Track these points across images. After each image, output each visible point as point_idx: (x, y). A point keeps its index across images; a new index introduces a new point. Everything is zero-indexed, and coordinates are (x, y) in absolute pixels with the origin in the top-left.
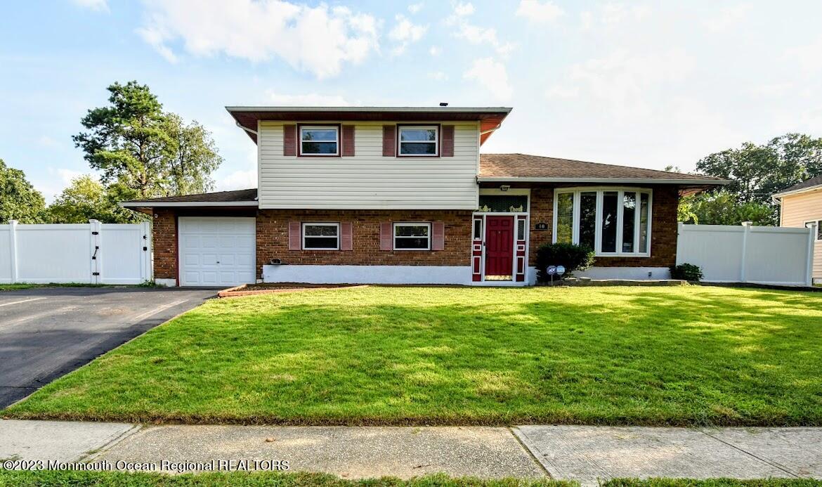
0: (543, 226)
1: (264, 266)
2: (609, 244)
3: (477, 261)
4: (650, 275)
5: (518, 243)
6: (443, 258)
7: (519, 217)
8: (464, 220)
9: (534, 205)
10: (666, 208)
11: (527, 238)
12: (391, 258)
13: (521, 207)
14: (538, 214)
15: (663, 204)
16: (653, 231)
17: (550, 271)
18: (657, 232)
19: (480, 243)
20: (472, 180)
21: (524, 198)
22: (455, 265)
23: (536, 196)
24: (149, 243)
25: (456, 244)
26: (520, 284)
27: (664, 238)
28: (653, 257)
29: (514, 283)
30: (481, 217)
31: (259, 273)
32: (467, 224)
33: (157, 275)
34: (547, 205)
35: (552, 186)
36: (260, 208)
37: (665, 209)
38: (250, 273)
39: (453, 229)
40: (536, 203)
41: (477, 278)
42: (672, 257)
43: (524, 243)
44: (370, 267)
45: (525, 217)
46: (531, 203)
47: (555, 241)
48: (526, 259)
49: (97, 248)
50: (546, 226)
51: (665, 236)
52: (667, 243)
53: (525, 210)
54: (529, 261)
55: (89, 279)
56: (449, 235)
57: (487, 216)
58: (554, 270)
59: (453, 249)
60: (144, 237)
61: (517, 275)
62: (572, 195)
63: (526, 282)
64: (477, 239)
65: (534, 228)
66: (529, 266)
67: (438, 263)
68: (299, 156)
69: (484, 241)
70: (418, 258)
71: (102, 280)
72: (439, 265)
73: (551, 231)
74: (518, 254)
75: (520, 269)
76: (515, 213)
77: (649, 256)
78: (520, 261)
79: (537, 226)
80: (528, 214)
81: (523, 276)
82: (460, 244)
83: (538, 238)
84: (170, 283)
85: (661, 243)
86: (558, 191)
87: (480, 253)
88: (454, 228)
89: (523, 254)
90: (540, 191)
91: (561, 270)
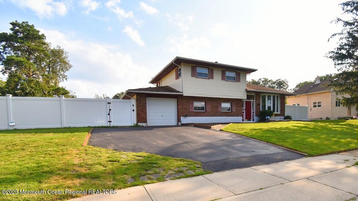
0: (258, 105)
1: (181, 117)
2: (274, 110)
3: (243, 115)
4: (280, 119)
5: (252, 109)
6: (235, 114)
8: (240, 102)
11: (254, 108)
12: (221, 114)
13: (253, 99)
14: (257, 101)
15: (282, 99)
18: (281, 107)
19: (243, 109)
20: (245, 90)
21: (254, 96)
22: (238, 116)
23: (256, 95)
24: (135, 108)
26: (253, 122)
29: (252, 121)
31: (179, 120)
33: (138, 121)
34: (259, 98)
35: (260, 93)
36: (184, 95)
37: (283, 101)
38: (175, 120)
40: (257, 98)
41: (243, 120)
42: (284, 114)
43: (254, 110)
44: (215, 117)
46: (255, 98)
47: (261, 109)
48: (254, 114)
49: (110, 110)
51: (283, 108)
52: (283, 110)
54: (256, 115)
55: (106, 124)
56: (237, 107)
57: (248, 101)
60: (133, 105)
61: (252, 119)
62: (265, 96)
63: (255, 121)
65: (256, 105)
68: (196, 77)
69: (245, 109)
70: (228, 114)
71: (112, 124)
72: (234, 116)
73: (260, 106)
75: (253, 117)
77: (280, 113)
80: (254, 101)
81: (254, 119)
82: (239, 110)
83: (258, 108)
84: (144, 124)
86: (262, 94)
87: (243, 113)
88: (238, 104)
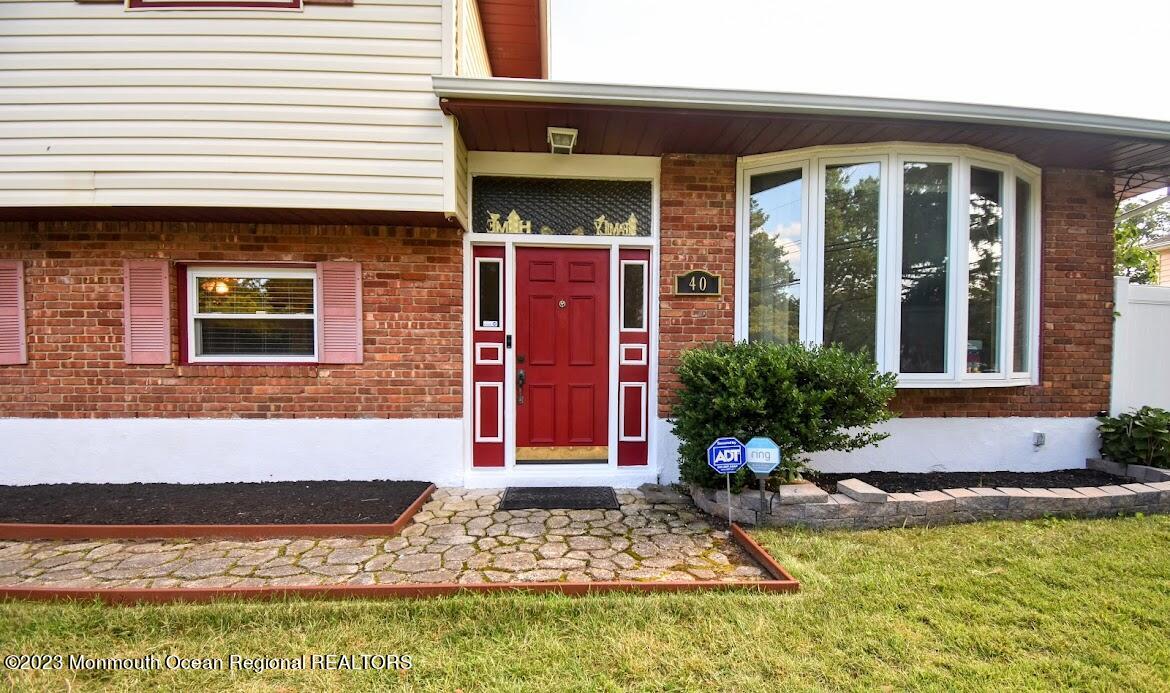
0: (703, 284)
2: (922, 348)
3: (489, 401)
4: (1039, 441)
5: (624, 338)
6: (361, 391)
7: (625, 252)
8: (431, 260)
9: (673, 211)
10: (1083, 231)
11: (652, 321)
12: (170, 390)
13: (633, 220)
14: (685, 243)
15: (1073, 218)
16: (1044, 304)
17: (721, 457)
18: (1056, 306)
19: (500, 337)
21: (641, 189)
22: (405, 413)
23: (679, 180)
25: (409, 341)
26: (631, 476)
27: (1078, 326)
28: (1048, 384)
29: (613, 470)
30: (500, 250)
32: (441, 273)
34: (715, 211)
37: (1080, 232)
39: (392, 292)
40: (680, 204)
41: (487, 455)
42: (1101, 385)
43: (645, 338)
44: (93, 425)
45: (645, 253)
46: (663, 204)
47: (741, 334)
48: (651, 391)
50: (713, 283)
51: (1082, 321)
52: (1086, 342)
53: (644, 230)
54: (661, 399)
56: (381, 310)
57: (519, 249)
58: (735, 453)
59: (397, 357)
61: (621, 444)
63: (652, 468)
64: (489, 326)
65: (674, 290)
66: (661, 415)
67: (342, 405)
69: (511, 330)
70: (271, 389)
72: (347, 414)
73: (730, 298)
74: (625, 373)
75: (633, 423)
76: (613, 238)
77: (1035, 382)
78: (633, 399)
79: (683, 283)
80: (653, 241)
81: (644, 446)
82: (420, 341)
83: (685, 322)
85: (1069, 342)
87: (498, 373)
88: (398, 284)
89: (642, 374)
90: (691, 163)
91: (763, 454)
